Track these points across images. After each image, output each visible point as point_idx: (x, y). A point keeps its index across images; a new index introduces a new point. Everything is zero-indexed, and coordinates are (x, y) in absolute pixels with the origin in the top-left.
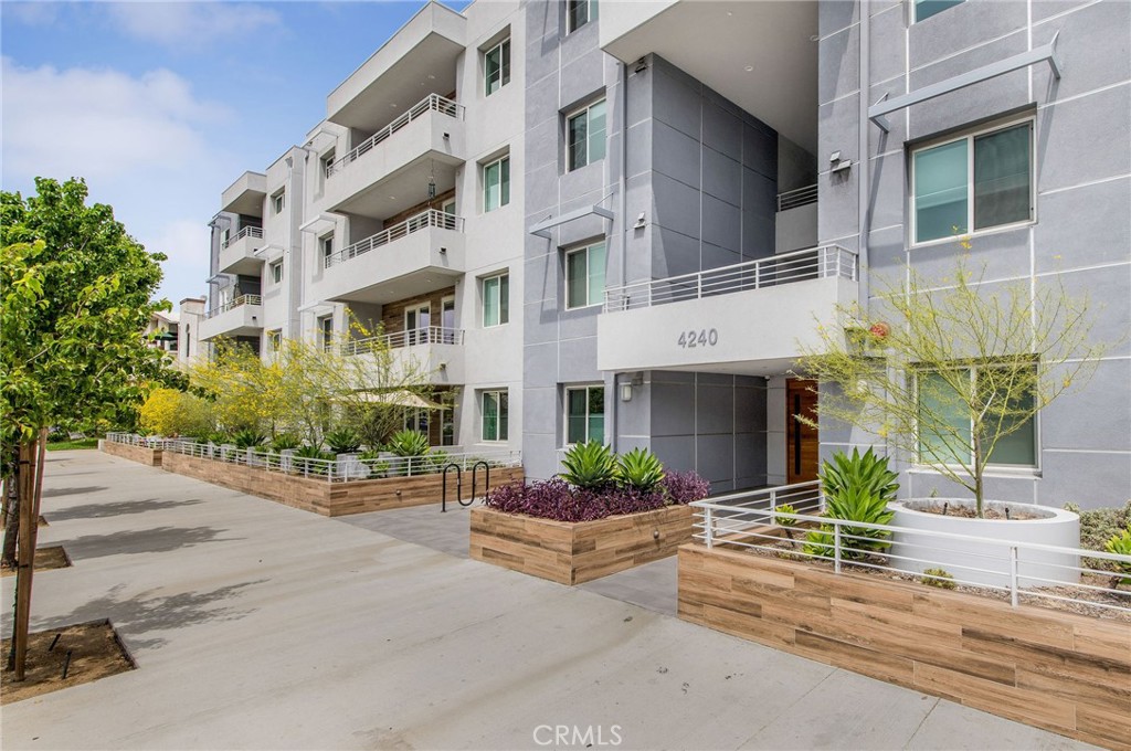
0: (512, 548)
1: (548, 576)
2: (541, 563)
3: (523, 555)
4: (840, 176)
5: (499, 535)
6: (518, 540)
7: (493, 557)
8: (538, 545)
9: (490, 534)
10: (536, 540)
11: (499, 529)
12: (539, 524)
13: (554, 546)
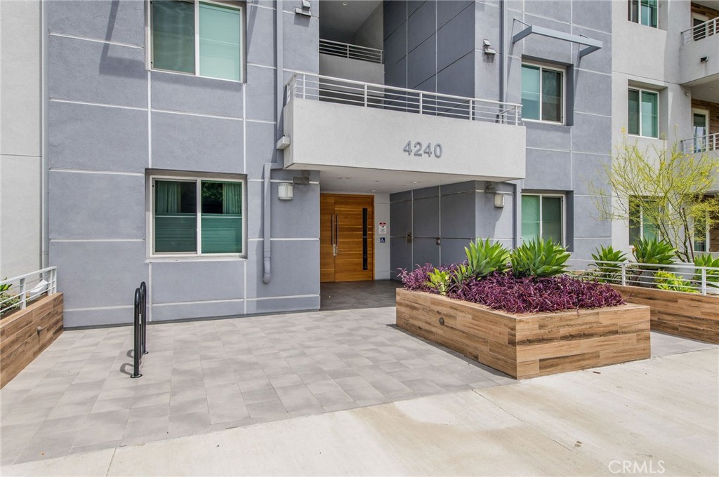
0: (583, 346)
1: (628, 358)
2: (620, 349)
3: (598, 349)
4: (488, 58)
5: (564, 338)
6: (591, 335)
7: (557, 365)
8: (616, 332)
9: (551, 340)
10: (614, 329)
11: (563, 331)
12: (616, 313)
13: (633, 328)
